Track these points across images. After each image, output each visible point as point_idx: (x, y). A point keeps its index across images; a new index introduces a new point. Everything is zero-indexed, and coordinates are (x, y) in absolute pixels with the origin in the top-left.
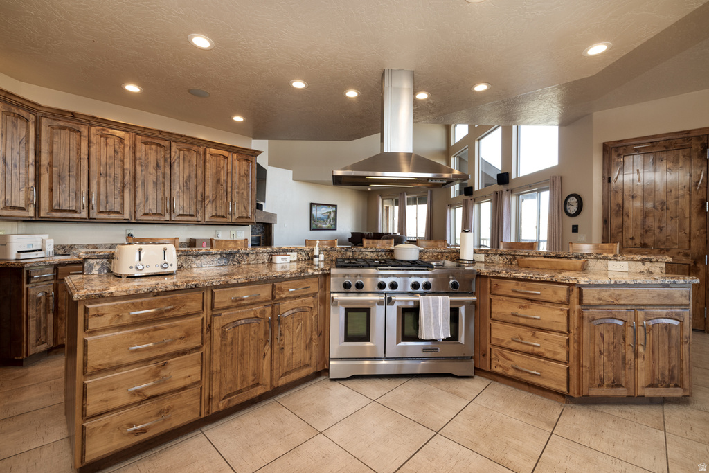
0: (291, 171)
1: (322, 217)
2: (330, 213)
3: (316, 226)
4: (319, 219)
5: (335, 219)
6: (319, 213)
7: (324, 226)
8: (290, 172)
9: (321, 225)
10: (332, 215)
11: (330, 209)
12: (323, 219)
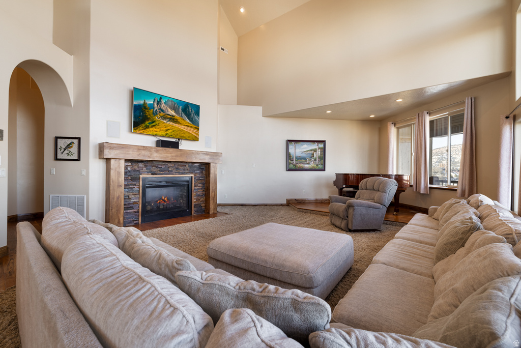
0: (261, 107)
1: (303, 155)
2: (315, 150)
3: (295, 166)
4: (299, 159)
5: (323, 158)
6: (298, 151)
7: (307, 166)
8: (260, 109)
9: (302, 165)
10: (319, 153)
11: (315, 146)
12: (305, 159)
